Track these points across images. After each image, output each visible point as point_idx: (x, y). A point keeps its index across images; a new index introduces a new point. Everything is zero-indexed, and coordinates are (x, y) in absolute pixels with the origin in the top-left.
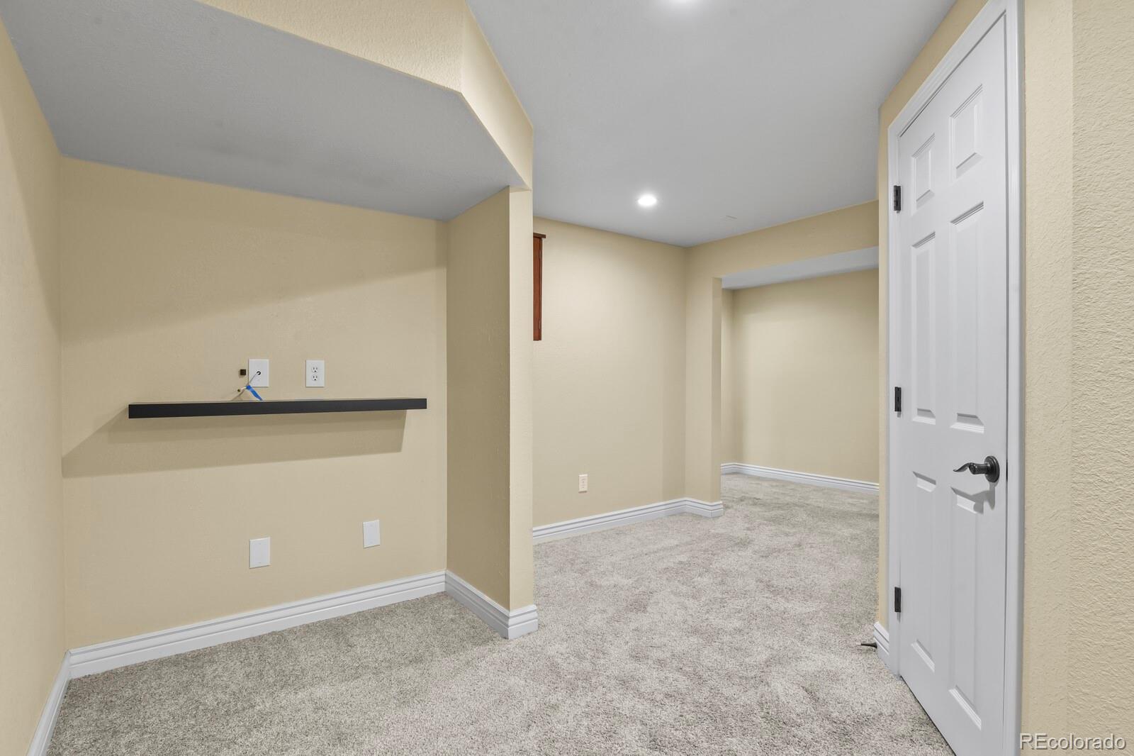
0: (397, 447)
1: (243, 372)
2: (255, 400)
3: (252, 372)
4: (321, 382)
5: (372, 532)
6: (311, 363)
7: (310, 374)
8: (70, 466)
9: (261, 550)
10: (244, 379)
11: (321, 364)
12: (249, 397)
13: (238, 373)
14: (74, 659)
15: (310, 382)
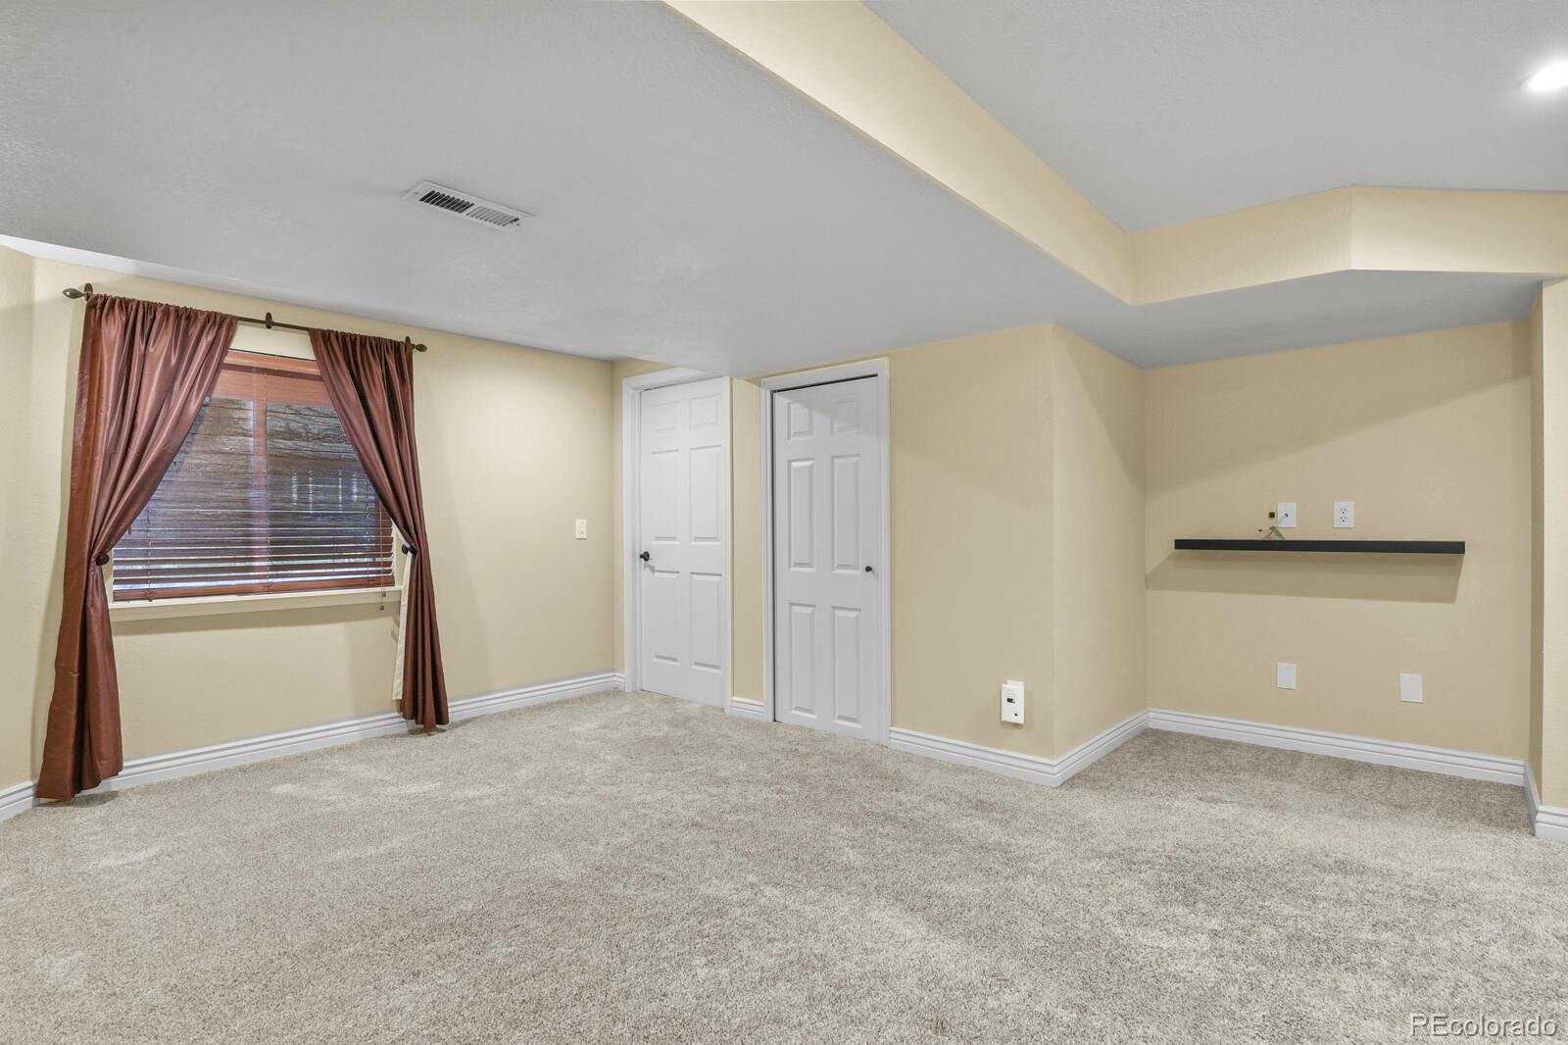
0: (1450, 597)
1: (1272, 515)
2: (1278, 539)
3: (1280, 515)
4: (1350, 523)
5: (1412, 687)
6: (1338, 505)
7: (1337, 516)
8: (1150, 581)
9: (1287, 675)
10: (1272, 522)
11: (1350, 506)
12: (1275, 537)
13: (1268, 516)
14: (1151, 715)
15: (1338, 523)
